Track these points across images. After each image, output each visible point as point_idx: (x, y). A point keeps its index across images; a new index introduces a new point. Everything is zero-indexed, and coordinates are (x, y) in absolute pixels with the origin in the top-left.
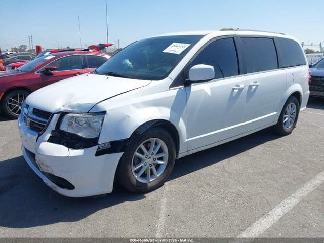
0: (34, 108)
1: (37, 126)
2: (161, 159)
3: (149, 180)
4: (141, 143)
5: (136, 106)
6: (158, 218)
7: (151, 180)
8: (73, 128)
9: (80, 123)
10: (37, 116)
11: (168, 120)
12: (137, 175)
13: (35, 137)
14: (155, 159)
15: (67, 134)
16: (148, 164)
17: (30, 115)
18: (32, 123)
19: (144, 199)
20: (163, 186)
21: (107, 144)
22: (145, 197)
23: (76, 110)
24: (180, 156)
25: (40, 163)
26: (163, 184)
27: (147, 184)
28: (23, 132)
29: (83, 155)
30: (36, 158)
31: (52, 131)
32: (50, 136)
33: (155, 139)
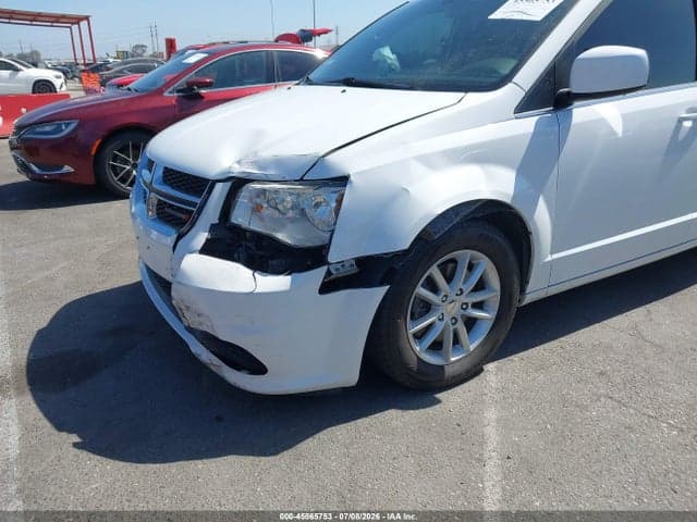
0: (166, 168)
1: (173, 212)
2: (479, 306)
3: (447, 359)
4: (432, 264)
5: (427, 161)
6: (481, 461)
7: (453, 359)
8: (262, 219)
9: (280, 207)
10: (173, 188)
11: (508, 200)
12: (420, 344)
13: (170, 241)
14: (464, 306)
15: (248, 235)
16: (447, 319)
17: (155, 186)
18: (161, 206)
19: (437, 406)
20: (482, 375)
21: (347, 265)
22: (439, 401)
23: (271, 172)
24: (528, 299)
25: (183, 307)
26: (482, 370)
27: (442, 367)
28: (141, 227)
29: (290, 290)
30: (173, 294)
31: (212, 225)
32: (207, 240)
33: (469, 253)
